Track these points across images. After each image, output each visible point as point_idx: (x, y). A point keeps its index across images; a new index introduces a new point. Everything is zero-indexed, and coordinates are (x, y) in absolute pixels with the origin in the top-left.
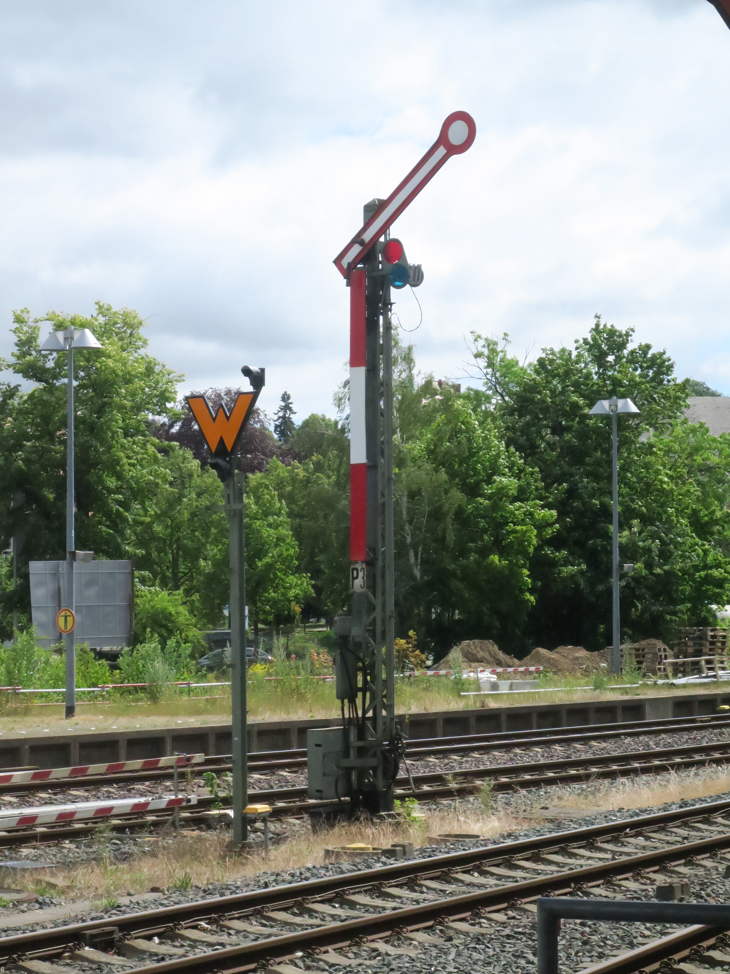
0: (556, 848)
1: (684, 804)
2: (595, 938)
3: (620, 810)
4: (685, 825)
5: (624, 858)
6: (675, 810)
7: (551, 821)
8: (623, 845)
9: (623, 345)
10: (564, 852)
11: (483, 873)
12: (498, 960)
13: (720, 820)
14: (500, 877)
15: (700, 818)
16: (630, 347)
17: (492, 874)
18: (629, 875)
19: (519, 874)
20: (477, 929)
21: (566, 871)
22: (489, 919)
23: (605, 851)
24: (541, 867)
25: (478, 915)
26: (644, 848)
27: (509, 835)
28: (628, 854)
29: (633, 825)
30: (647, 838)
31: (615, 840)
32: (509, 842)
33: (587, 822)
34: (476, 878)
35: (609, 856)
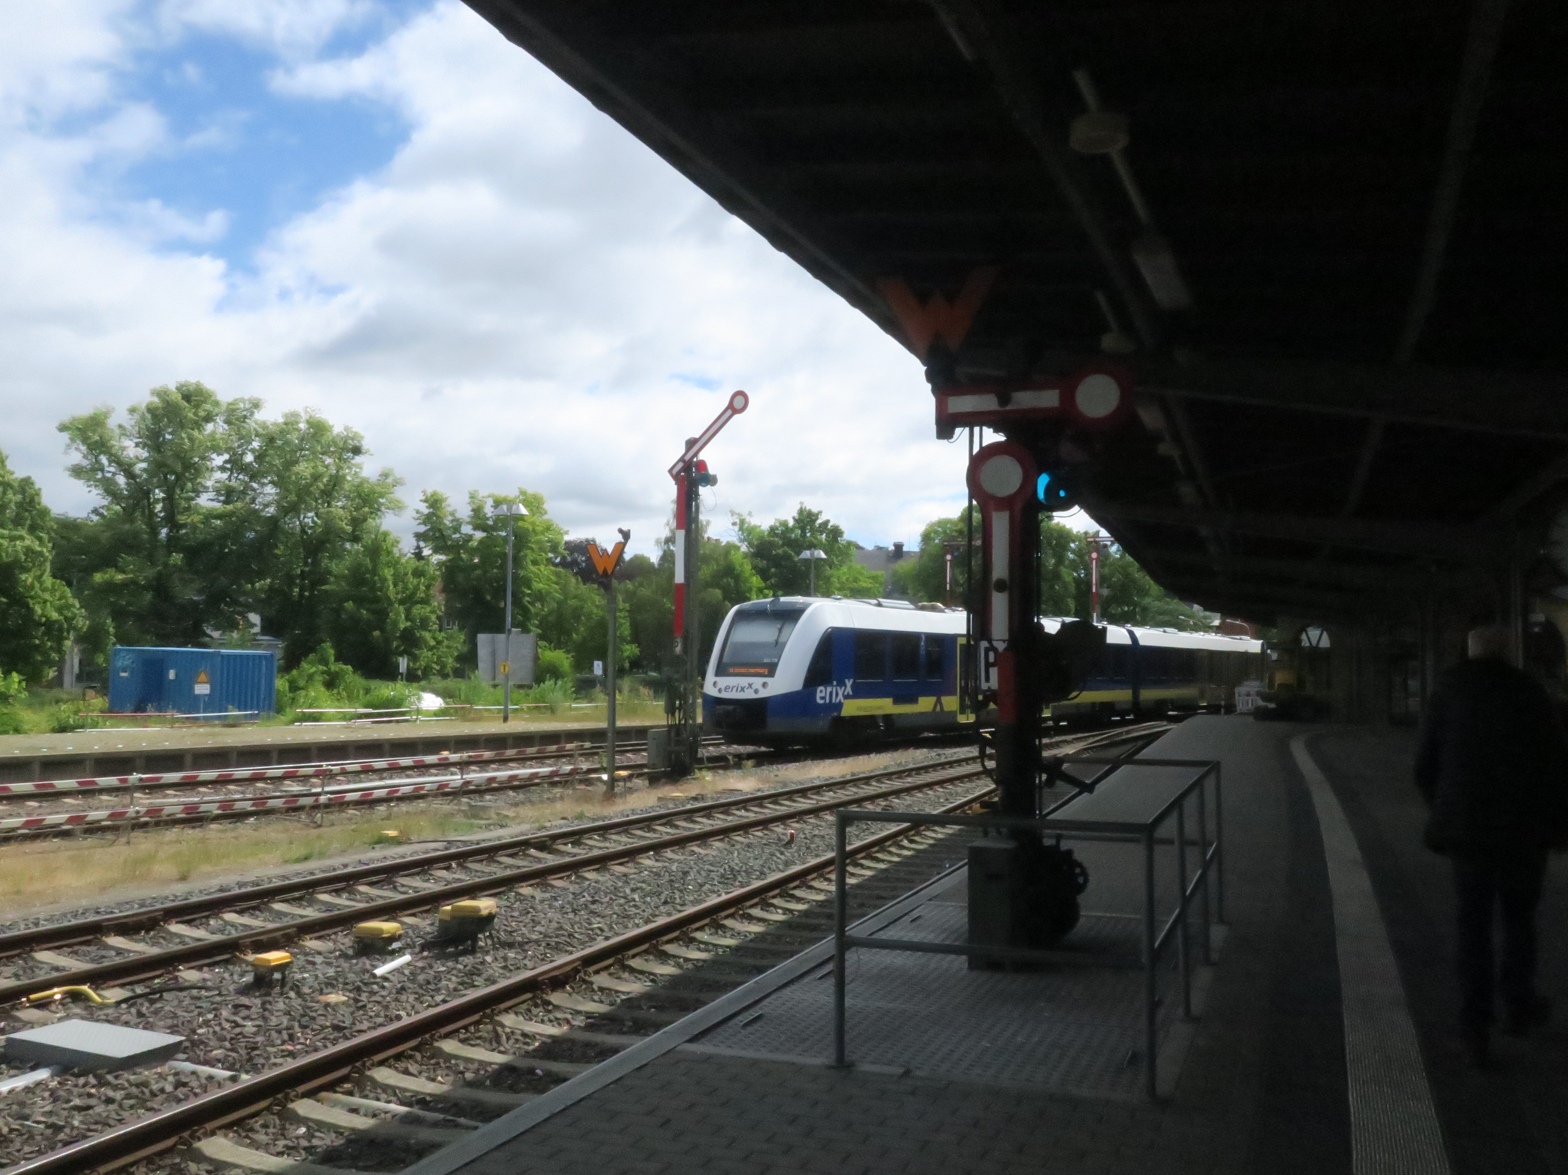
0: (785, 797)
1: (853, 774)
2: (813, 846)
3: (818, 777)
4: (855, 786)
5: (823, 803)
6: (849, 777)
7: (780, 782)
8: (822, 796)
10: (790, 799)
11: (747, 810)
12: (761, 857)
13: (874, 783)
14: (756, 813)
15: (863, 782)
17: (752, 811)
18: (827, 812)
19: (766, 811)
20: (746, 841)
21: (792, 810)
22: (753, 835)
23: (812, 799)
24: (778, 807)
25: (747, 833)
26: (834, 798)
27: (759, 790)
28: (825, 801)
29: (827, 785)
30: (835, 793)
31: (818, 793)
32: (759, 794)
33: (801, 783)
34: (743, 813)
35: (814, 802)
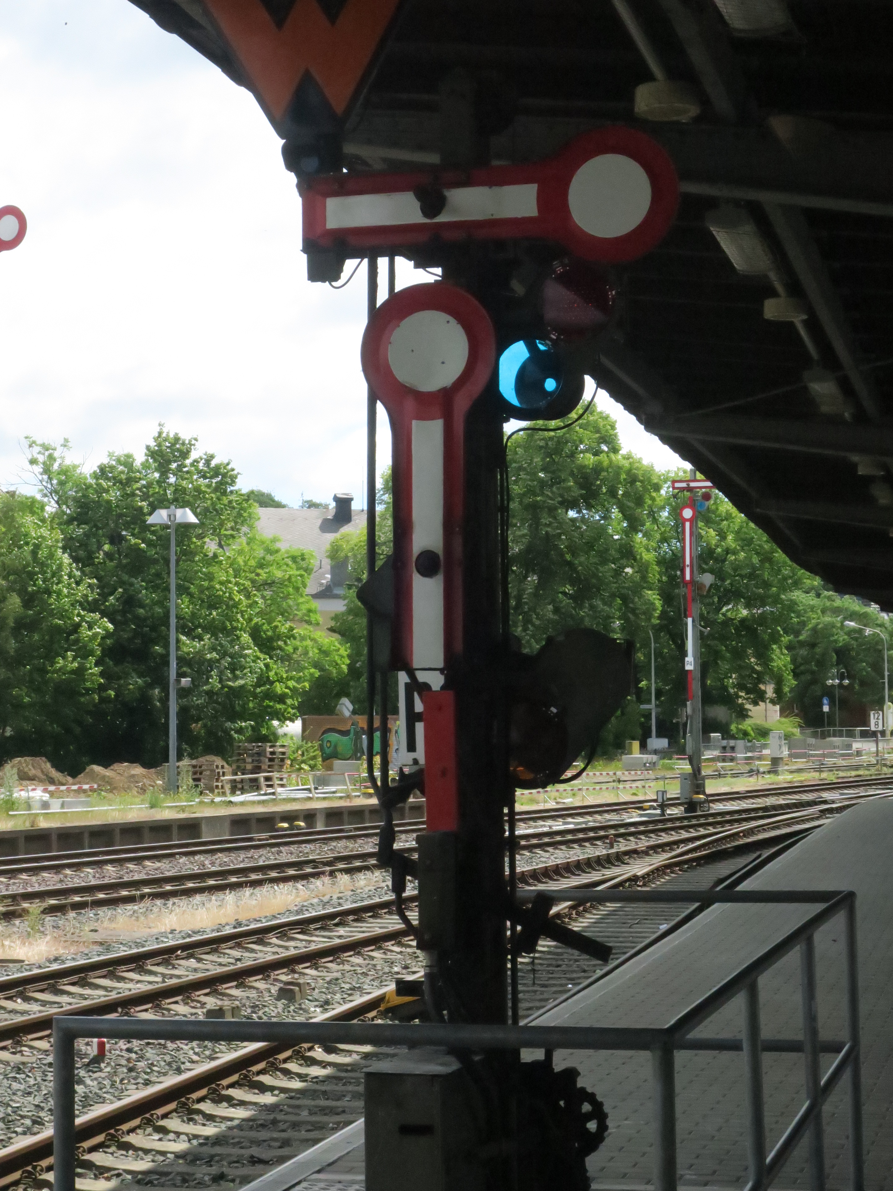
0: (104, 971)
1: (239, 924)
2: (141, 1064)
3: (172, 931)
4: (239, 945)
5: (174, 981)
6: (228, 930)
7: (101, 944)
8: (174, 967)
9: (185, 454)
10: (111, 975)
11: (27, 999)
12: (39, 1090)
13: (274, 941)
14: (44, 1003)
15: (254, 938)
16: (194, 455)
17: (36, 1000)
18: (179, 998)
19: (64, 999)
20: (18, 1058)
21: (113, 995)
22: (31, 1047)
23: (155, 974)
24: (87, 991)
25: (19, 1043)
26: (195, 970)
27: (56, 959)
28: (179, 977)
29: (184, 947)
30: (199, 960)
31: (166, 963)
32: (55, 967)
33: (138, 945)
34: (19, 1005)
35: (159, 979)
